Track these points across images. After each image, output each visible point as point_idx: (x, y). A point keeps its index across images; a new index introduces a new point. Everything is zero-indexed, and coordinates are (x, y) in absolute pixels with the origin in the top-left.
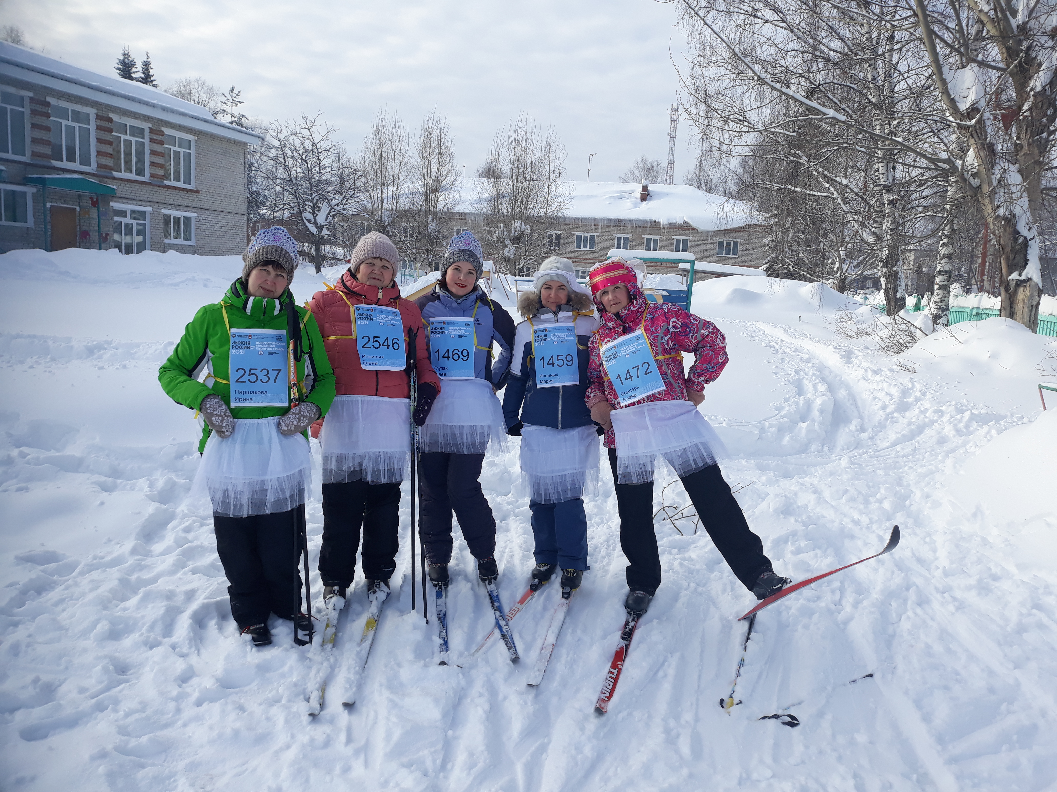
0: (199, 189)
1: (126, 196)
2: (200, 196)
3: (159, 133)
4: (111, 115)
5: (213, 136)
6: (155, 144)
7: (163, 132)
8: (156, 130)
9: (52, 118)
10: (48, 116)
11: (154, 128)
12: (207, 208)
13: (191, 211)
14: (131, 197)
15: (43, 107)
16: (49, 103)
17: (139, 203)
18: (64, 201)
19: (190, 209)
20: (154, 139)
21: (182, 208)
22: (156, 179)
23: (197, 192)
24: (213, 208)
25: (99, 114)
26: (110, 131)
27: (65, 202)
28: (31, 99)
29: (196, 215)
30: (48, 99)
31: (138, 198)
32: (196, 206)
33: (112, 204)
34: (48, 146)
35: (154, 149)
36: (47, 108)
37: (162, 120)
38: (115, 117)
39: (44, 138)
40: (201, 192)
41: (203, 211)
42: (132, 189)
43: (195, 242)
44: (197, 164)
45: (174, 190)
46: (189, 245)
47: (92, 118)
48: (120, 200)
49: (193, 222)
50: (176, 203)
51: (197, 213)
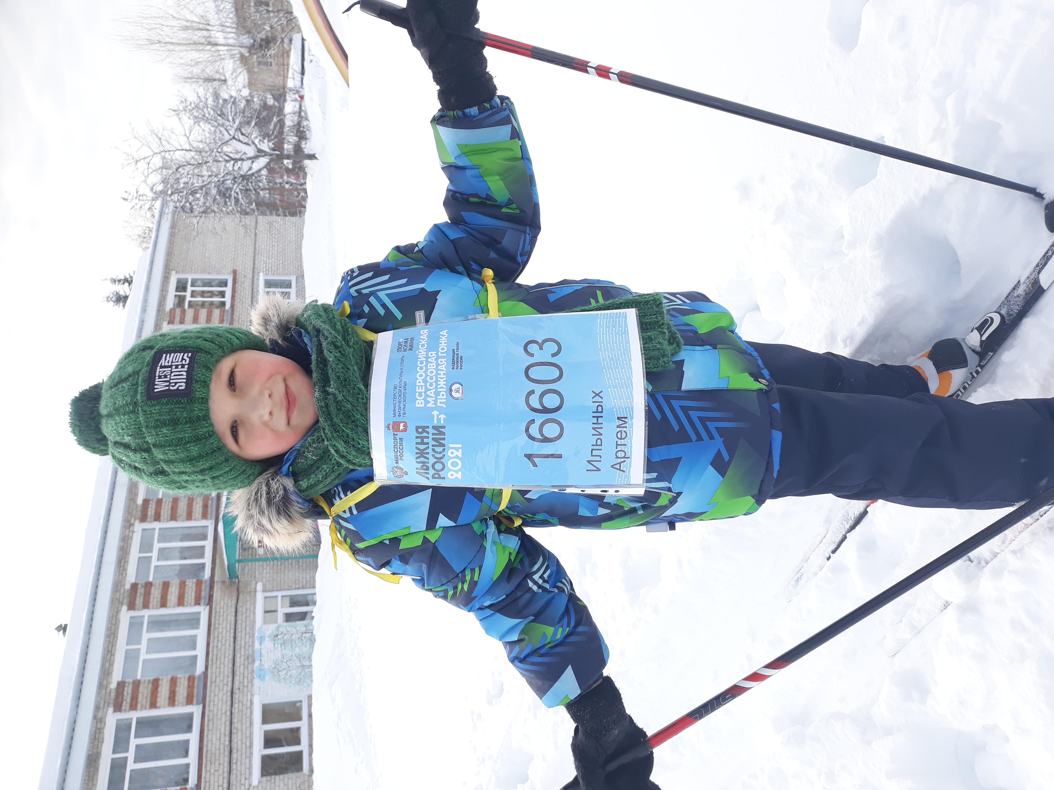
0: (232, 270)
2: (239, 269)
3: (173, 314)
5: (169, 254)
6: (186, 319)
7: (171, 310)
8: (170, 317)
11: (168, 319)
12: (252, 262)
13: (258, 279)
19: (255, 281)
20: (181, 319)
21: (255, 290)
22: (225, 318)
23: (235, 272)
24: (252, 255)
29: (261, 274)
32: (251, 274)
35: (192, 319)
37: (158, 311)
40: (235, 268)
41: (256, 266)
43: (292, 276)
44: (203, 272)
45: (236, 298)
46: (297, 283)
49: (270, 277)
50: (250, 296)
51: (258, 273)
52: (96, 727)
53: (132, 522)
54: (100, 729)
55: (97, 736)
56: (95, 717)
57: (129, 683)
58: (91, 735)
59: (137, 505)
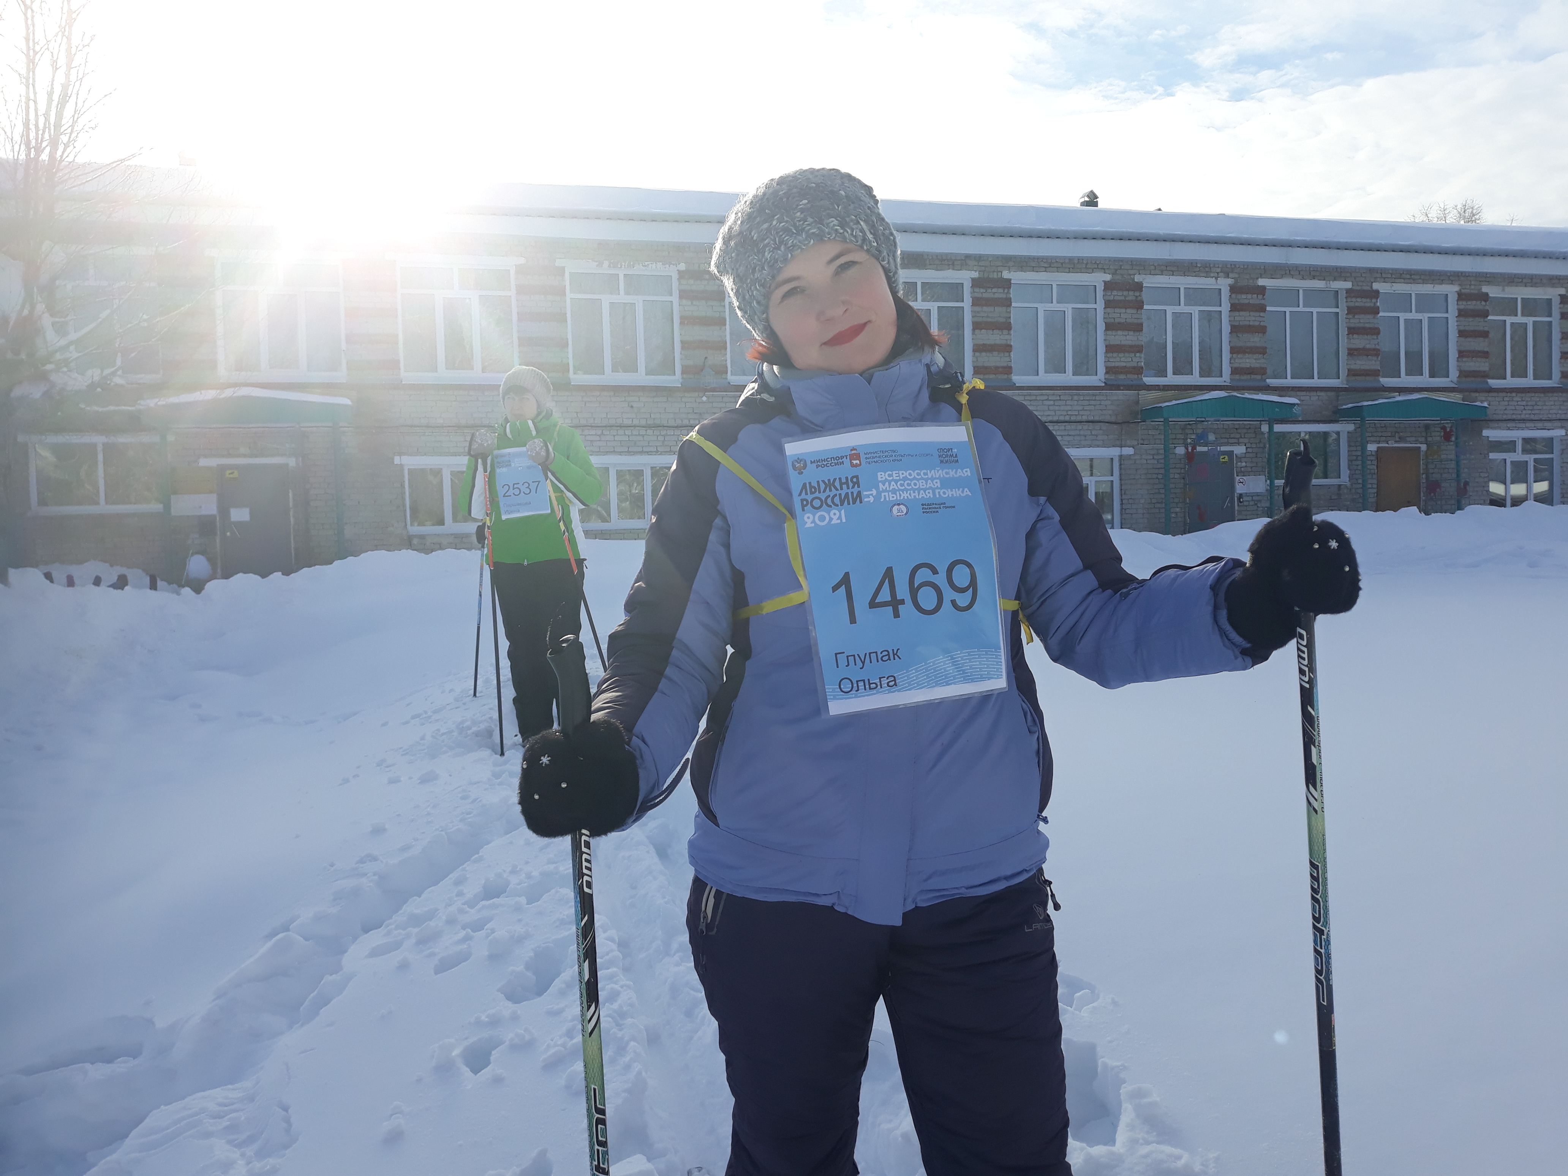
1: (1514, 417)
4: (1485, 289)
9: (1381, 314)
10: (1375, 311)
14: (1523, 417)
15: (1368, 300)
16: (1377, 292)
17: (1540, 425)
18: (1400, 438)
25: (1463, 291)
26: (1485, 314)
27: (1402, 439)
28: (1348, 291)
30: (1376, 286)
31: (1536, 417)
33: (1485, 433)
34: (1375, 358)
36: (1374, 300)
38: (1493, 291)
39: (1368, 346)
42: (1524, 403)
47: (1452, 299)
48: (1503, 424)
52: (956, 260)
53: (1231, 275)
54: (953, 264)
55: (946, 262)
56: (968, 257)
57: (1008, 293)
58: (947, 254)
59: (1257, 278)
